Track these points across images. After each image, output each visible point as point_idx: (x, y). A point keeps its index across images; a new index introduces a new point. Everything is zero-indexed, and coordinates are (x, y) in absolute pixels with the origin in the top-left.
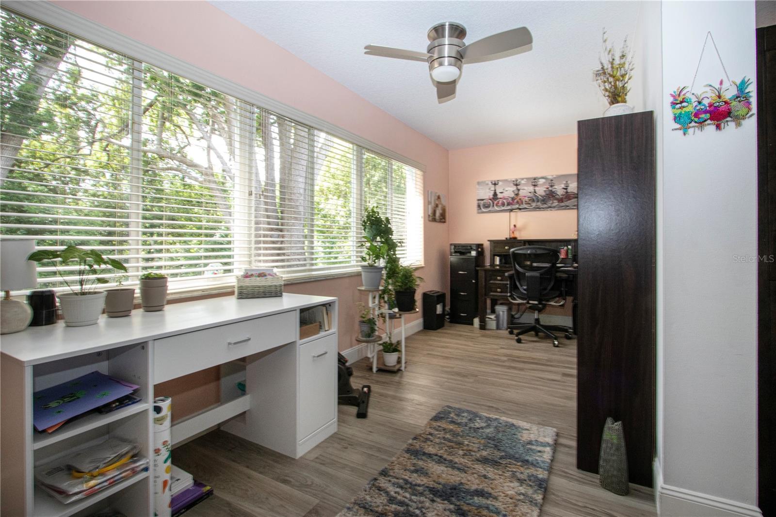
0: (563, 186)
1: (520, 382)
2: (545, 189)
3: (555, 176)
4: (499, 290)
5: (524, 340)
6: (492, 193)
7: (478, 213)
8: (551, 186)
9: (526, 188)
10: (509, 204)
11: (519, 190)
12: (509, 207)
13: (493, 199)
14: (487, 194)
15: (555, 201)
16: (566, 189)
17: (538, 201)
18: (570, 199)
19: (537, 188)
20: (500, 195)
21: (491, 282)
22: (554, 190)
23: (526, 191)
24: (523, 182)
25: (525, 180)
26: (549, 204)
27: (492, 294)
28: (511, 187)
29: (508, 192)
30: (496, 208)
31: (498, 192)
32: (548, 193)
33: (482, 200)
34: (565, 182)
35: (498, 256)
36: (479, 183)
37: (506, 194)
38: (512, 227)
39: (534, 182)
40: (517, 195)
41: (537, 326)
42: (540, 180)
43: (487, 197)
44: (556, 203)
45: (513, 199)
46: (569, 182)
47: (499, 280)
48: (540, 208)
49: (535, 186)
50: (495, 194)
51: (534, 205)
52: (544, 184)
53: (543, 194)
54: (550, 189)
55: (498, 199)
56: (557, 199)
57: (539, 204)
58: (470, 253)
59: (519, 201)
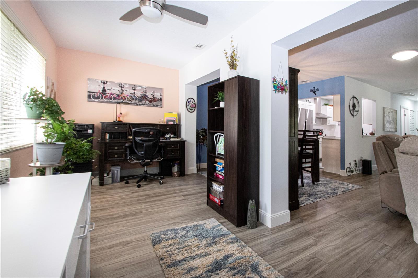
0: (152, 93)
1: (170, 206)
2: (141, 93)
3: (147, 87)
4: (116, 156)
5: (142, 185)
6: (102, 89)
7: (88, 101)
8: (145, 92)
9: (128, 90)
10: (115, 99)
11: (123, 91)
12: (115, 101)
13: (102, 93)
14: (98, 89)
15: (147, 101)
16: (154, 95)
17: (136, 100)
18: (155, 102)
19: (135, 92)
20: (108, 92)
21: (110, 151)
22: (146, 95)
23: (128, 92)
24: (126, 86)
25: (127, 85)
26: (144, 102)
27: (110, 159)
28: (117, 87)
29: (116, 90)
30: (104, 100)
31: (106, 89)
32: (142, 96)
33: (93, 92)
34: (153, 91)
35: (108, 133)
36: (89, 79)
37: (113, 92)
38: (118, 114)
39: (134, 88)
40: (122, 93)
41: (147, 175)
42: (138, 87)
43: (98, 91)
44: (147, 102)
45: (118, 96)
46: (155, 92)
47: (116, 150)
48: (137, 104)
49: (134, 90)
50: (104, 90)
51: (133, 101)
52: (140, 90)
53: (140, 96)
54: (144, 93)
55: (106, 93)
56: (148, 100)
57: (137, 101)
58: (87, 131)
59: (123, 97)
